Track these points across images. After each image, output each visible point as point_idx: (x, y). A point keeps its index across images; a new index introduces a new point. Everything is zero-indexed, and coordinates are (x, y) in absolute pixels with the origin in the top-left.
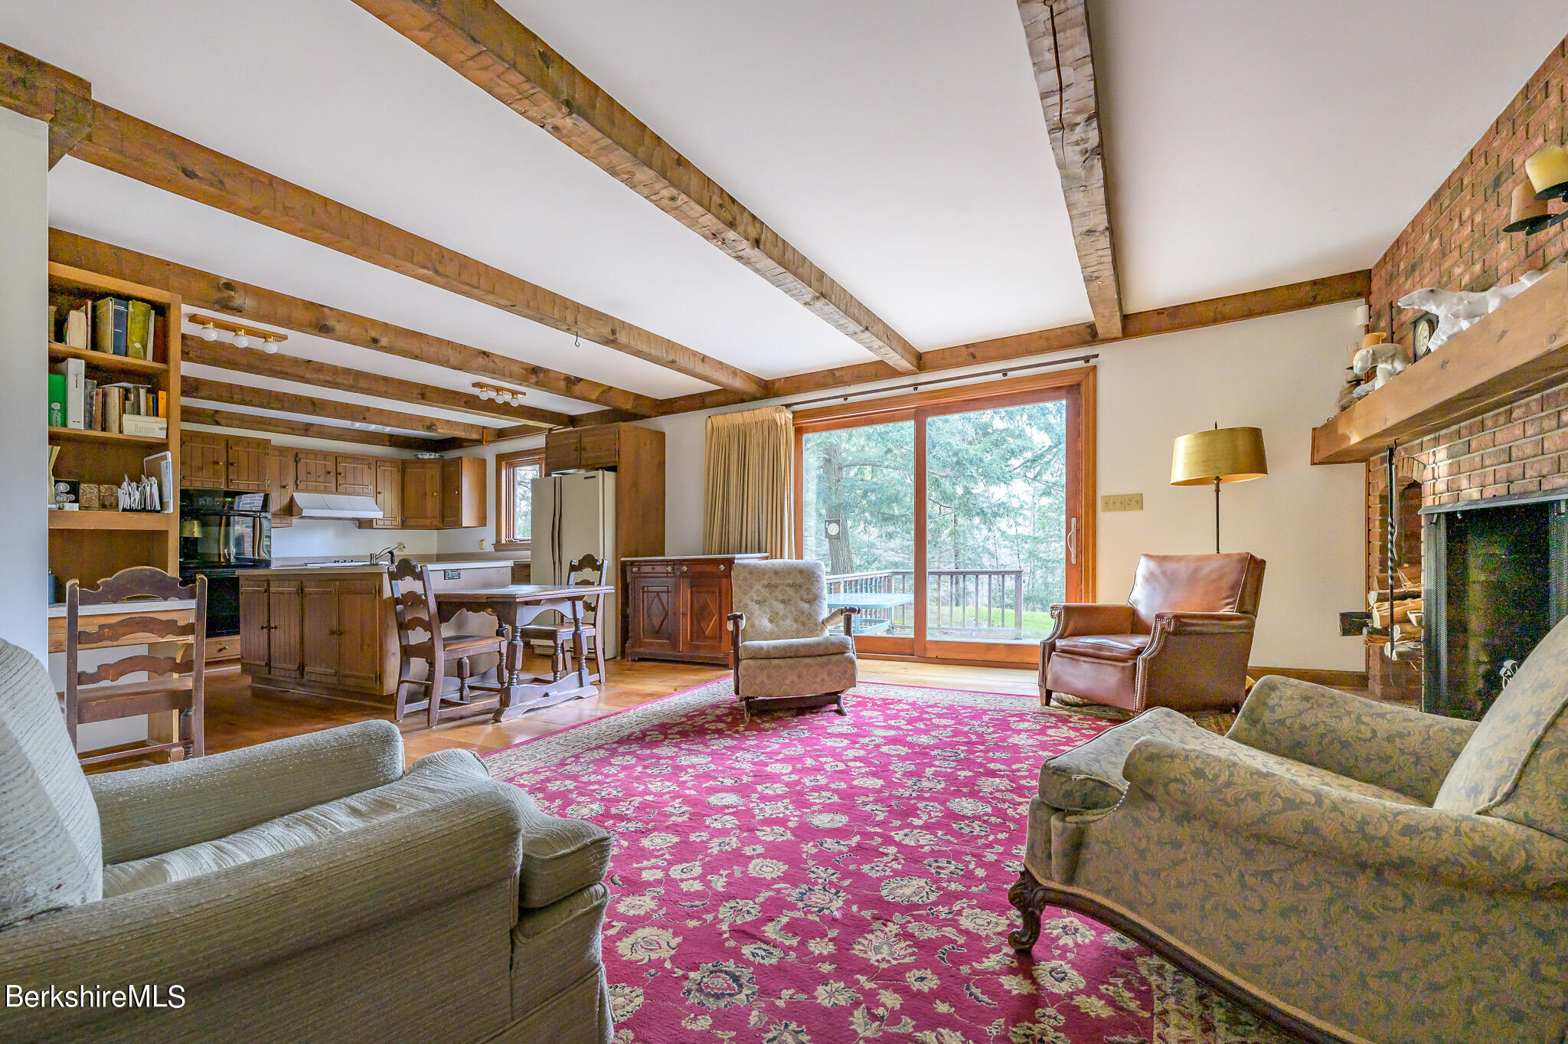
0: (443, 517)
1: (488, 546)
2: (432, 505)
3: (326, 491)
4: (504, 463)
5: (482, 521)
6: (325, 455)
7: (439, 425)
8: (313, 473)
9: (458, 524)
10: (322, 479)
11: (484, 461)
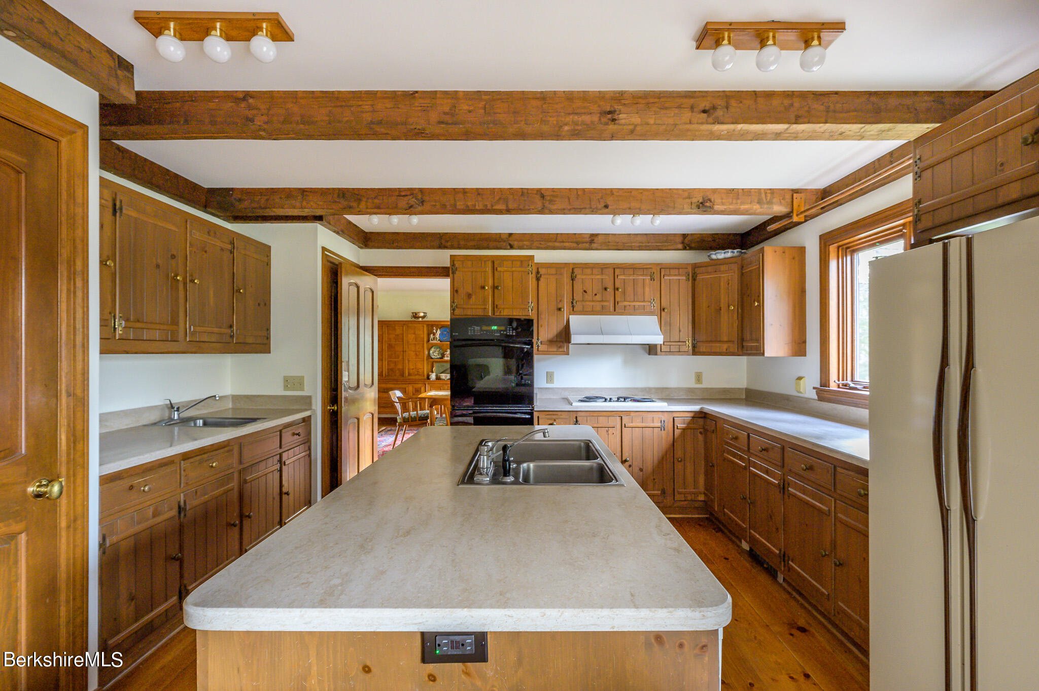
0: (742, 340)
1: (808, 389)
2: (728, 324)
3: (603, 311)
4: (833, 249)
5: (799, 347)
6: (602, 267)
7: (716, 198)
8: (589, 292)
9: (759, 351)
10: (598, 297)
11: (802, 250)
